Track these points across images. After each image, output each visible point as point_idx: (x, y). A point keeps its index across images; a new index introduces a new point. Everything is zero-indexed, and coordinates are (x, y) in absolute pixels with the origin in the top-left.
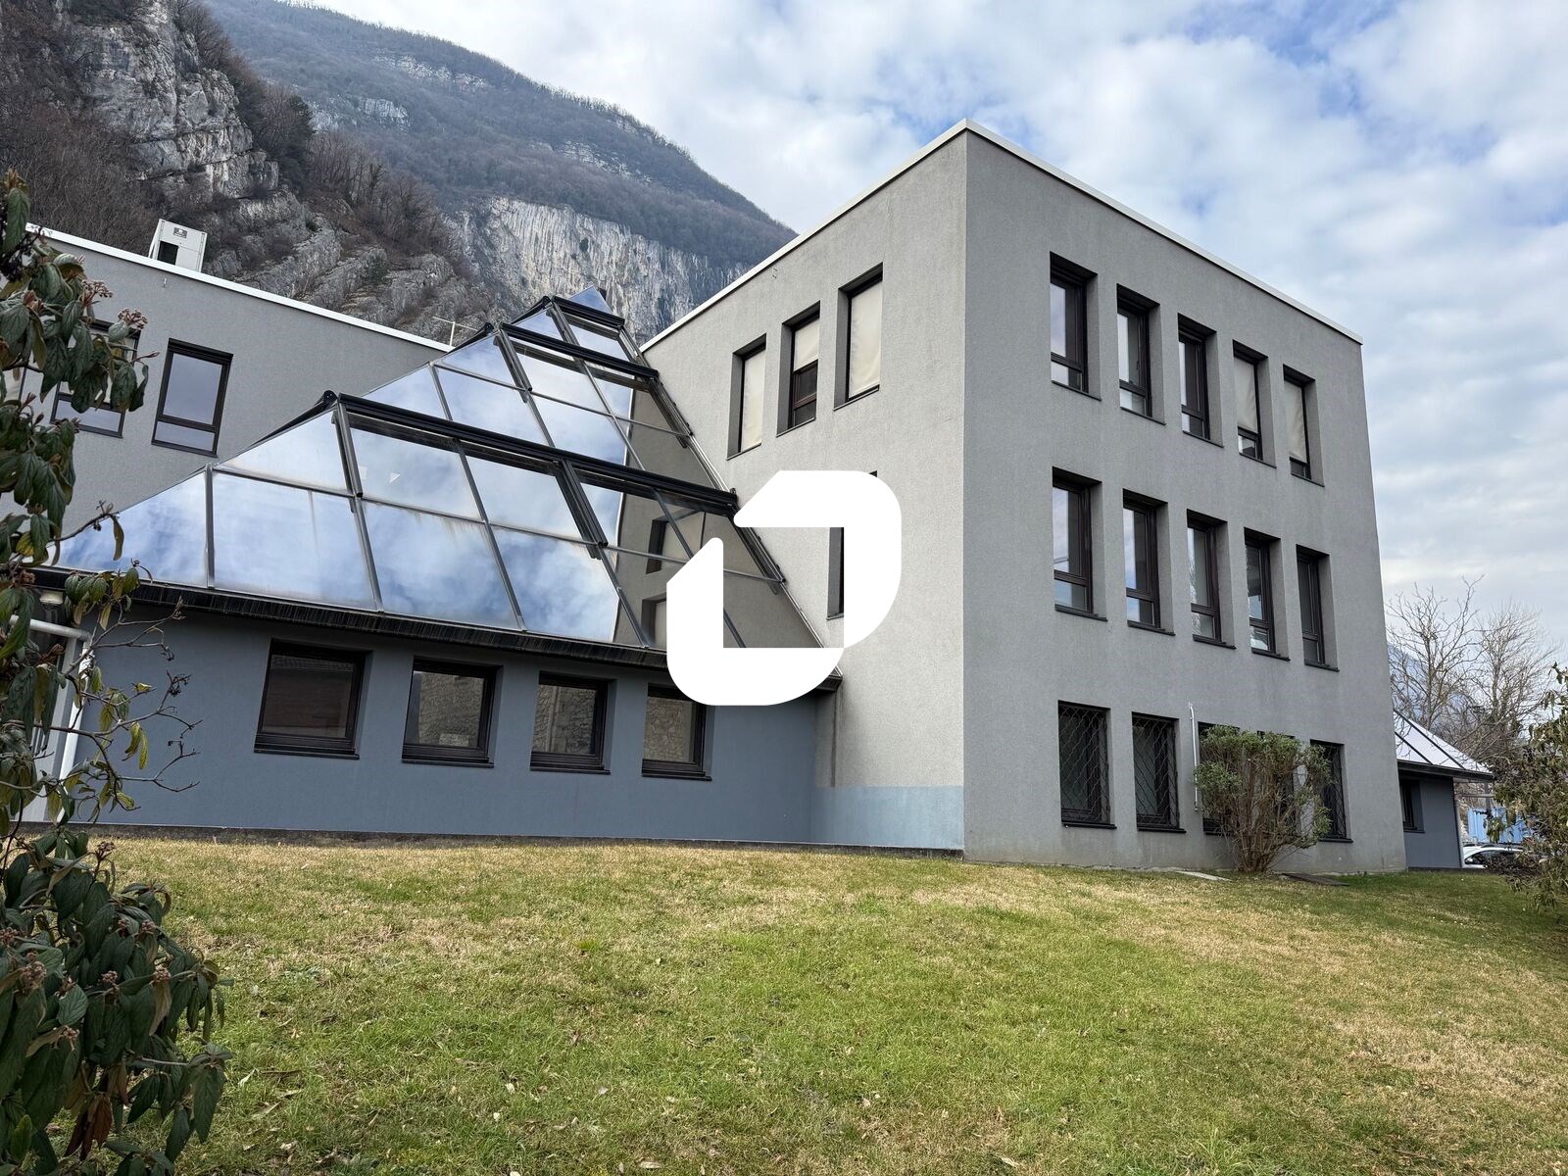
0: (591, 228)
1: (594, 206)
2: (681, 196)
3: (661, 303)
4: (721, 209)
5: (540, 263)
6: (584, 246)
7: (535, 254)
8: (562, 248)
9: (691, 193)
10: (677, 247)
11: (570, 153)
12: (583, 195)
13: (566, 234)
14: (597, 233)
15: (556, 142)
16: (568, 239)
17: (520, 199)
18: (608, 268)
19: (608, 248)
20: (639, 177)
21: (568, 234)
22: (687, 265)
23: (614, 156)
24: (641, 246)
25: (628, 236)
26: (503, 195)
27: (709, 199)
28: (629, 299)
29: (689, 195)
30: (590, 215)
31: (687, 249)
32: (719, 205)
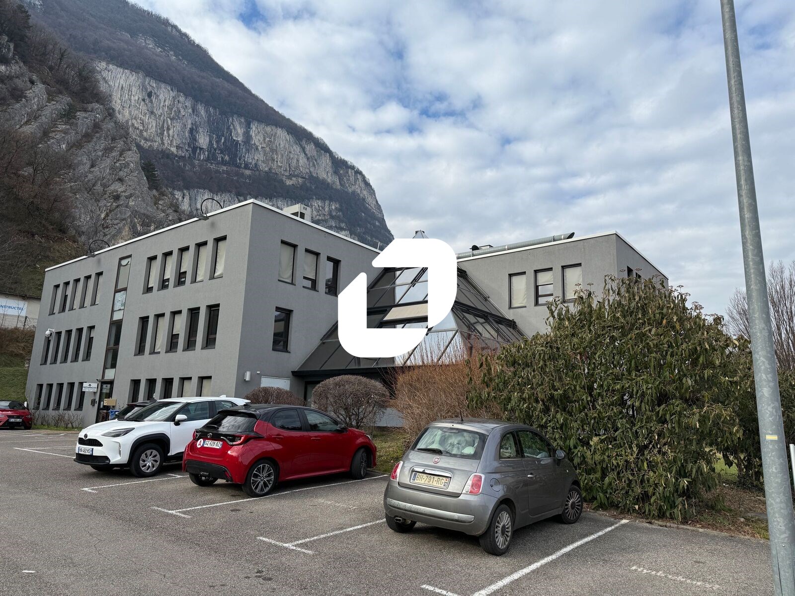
0: (154, 85)
1: (156, 74)
2: (204, 74)
3: (191, 130)
4: (226, 85)
5: (123, 101)
6: (150, 95)
7: (121, 96)
8: (137, 94)
9: (210, 73)
10: (202, 102)
11: (141, 41)
12: (150, 67)
13: (140, 87)
14: (158, 89)
15: (133, 33)
16: (141, 90)
17: (113, 64)
18: (163, 109)
19: (164, 98)
20: (180, 60)
21: (141, 87)
22: (207, 112)
23: (167, 47)
24: (182, 99)
25: (175, 93)
26: (104, 60)
27: (219, 78)
28: (174, 127)
29: (209, 74)
30: (154, 78)
31: (207, 104)
32: (226, 83)
